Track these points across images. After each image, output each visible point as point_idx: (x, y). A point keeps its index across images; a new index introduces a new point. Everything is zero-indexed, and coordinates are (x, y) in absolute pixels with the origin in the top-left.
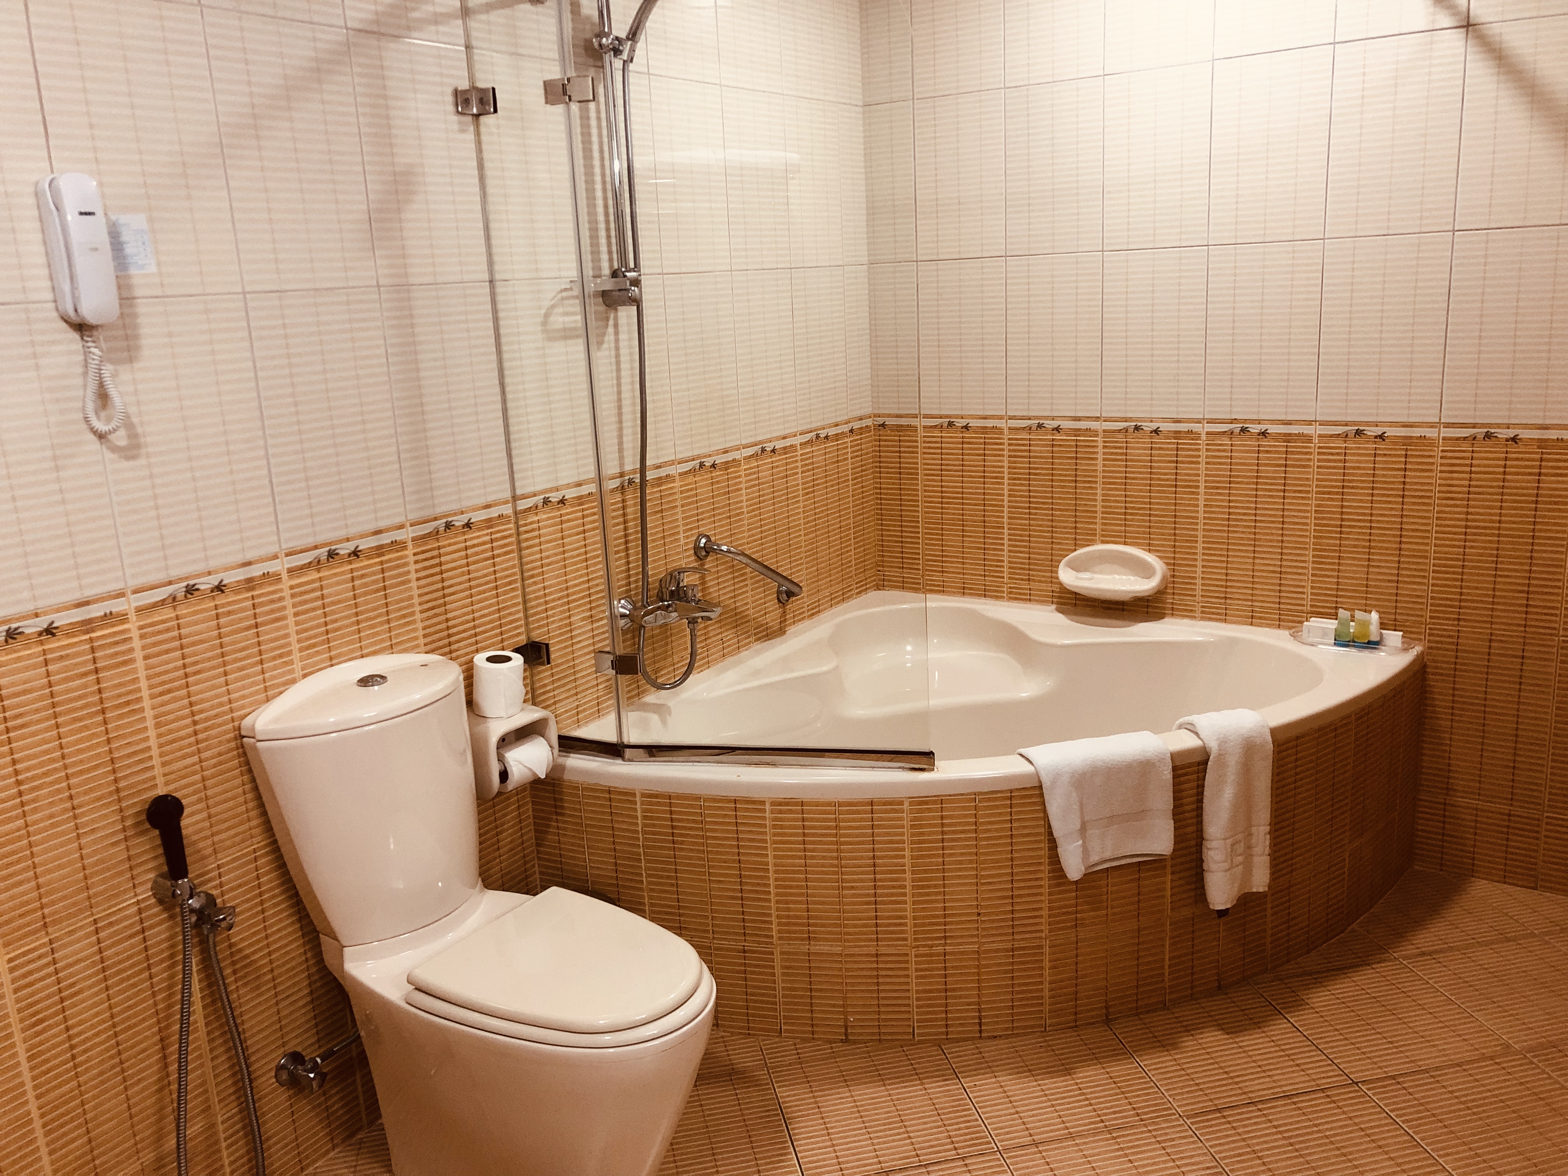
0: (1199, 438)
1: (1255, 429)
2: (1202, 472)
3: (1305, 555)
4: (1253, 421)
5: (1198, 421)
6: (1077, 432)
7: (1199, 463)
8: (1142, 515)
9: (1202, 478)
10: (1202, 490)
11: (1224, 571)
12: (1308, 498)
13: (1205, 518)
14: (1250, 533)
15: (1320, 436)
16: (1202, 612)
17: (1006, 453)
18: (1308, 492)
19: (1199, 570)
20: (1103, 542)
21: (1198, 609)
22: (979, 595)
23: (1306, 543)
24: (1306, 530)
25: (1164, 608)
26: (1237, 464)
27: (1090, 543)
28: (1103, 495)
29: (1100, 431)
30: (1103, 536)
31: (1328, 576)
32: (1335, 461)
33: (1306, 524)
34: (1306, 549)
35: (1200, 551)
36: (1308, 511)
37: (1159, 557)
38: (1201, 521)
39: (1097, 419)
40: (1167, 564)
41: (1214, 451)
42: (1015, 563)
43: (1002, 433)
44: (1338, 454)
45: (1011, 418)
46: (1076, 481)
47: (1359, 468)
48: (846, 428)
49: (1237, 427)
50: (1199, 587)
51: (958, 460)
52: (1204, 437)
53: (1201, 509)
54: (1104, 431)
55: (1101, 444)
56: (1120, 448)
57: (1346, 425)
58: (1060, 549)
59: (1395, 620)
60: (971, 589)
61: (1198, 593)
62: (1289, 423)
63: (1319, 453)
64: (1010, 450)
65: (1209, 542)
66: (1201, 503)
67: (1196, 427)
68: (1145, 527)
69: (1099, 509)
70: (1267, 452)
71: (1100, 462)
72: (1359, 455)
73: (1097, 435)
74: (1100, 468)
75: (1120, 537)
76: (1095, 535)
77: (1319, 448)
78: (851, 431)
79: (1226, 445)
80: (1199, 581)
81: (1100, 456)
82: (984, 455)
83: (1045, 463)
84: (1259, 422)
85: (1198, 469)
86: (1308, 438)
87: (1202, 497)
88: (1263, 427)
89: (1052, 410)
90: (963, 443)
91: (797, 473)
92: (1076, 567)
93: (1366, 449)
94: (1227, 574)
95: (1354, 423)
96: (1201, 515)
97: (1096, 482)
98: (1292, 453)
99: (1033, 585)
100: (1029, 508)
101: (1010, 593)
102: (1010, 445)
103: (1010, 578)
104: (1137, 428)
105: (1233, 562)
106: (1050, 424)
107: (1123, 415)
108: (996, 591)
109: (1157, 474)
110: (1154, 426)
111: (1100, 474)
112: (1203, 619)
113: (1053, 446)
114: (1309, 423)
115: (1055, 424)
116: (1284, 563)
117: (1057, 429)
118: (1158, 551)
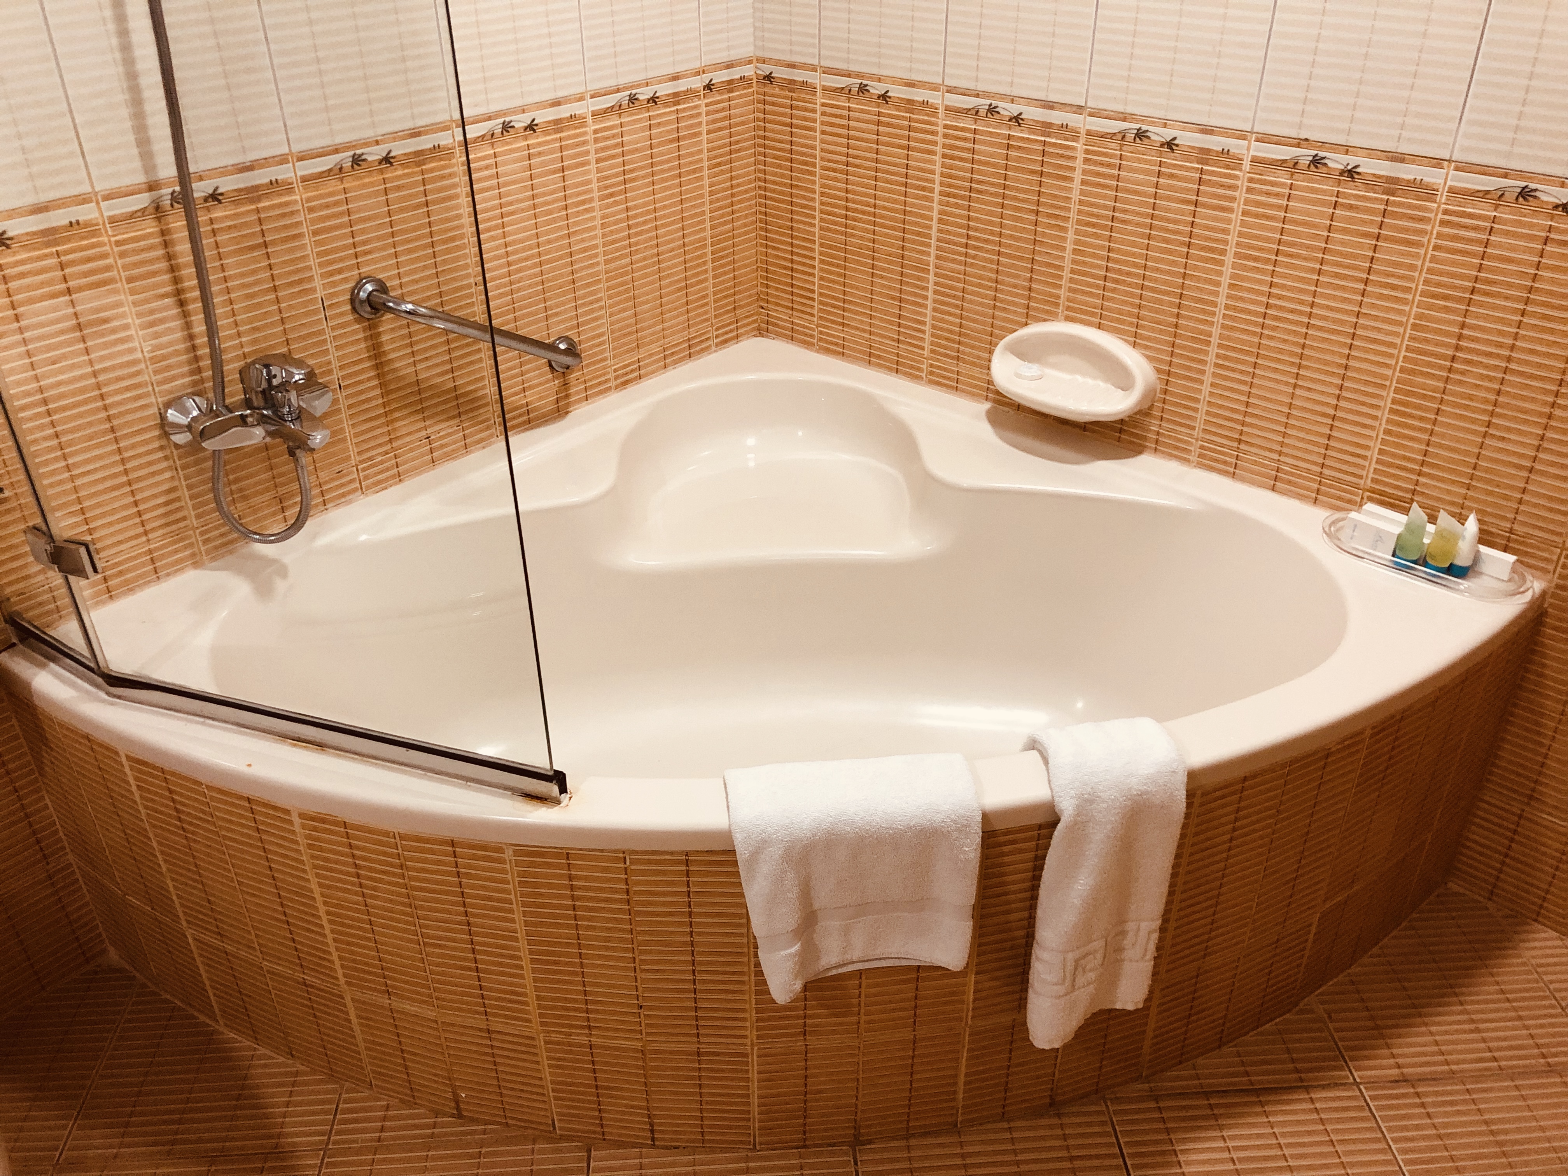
0: (1239, 167)
1: (1337, 161)
2: (1235, 228)
3: (1380, 397)
4: (1335, 147)
5: (1242, 135)
6: (1046, 128)
7: (1230, 210)
8: (1130, 285)
9: (1233, 239)
10: (1229, 259)
11: (1244, 398)
12: (1404, 301)
13: (1227, 307)
14: (1295, 344)
15: (1452, 190)
16: (1200, 455)
17: (939, 149)
18: (1407, 290)
19: (1206, 388)
20: (1068, 319)
21: (1195, 448)
22: (889, 369)
23: (1385, 377)
24: (1391, 356)
25: (1145, 438)
26: (1295, 222)
27: (1049, 316)
28: (1077, 242)
29: (1083, 132)
30: (1068, 308)
31: (1412, 439)
32: (1470, 241)
33: (1392, 345)
34: (1383, 387)
35: (1211, 358)
36: (1399, 324)
37: (1148, 357)
38: (1220, 311)
39: (1079, 109)
40: (1159, 371)
41: (1261, 192)
42: (941, 329)
43: (935, 114)
44: (1476, 228)
45: (951, 90)
46: (1037, 213)
47: (1509, 260)
48: (697, 83)
49: (1305, 154)
50: (1201, 416)
51: (869, 150)
52: (1246, 165)
53: (1224, 290)
54: (1089, 133)
55: (1080, 156)
56: (1109, 165)
57: (1505, 176)
58: (1004, 319)
59: (1511, 531)
60: (879, 357)
61: (1199, 425)
62: (1399, 158)
63: (1443, 223)
64: (944, 146)
65: (1228, 348)
66: (1225, 280)
67: (1235, 145)
68: (1132, 305)
69: (1067, 264)
70: (1351, 207)
71: (1076, 185)
72: (1515, 235)
73: (1076, 139)
74: (1075, 196)
75: (1093, 314)
76: (1057, 305)
77: (1446, 212)
78: (709, 87)
79: (1282, 185)
80: (1203, 407)
81: (1078, 176)
82: (908, 148)
83: (993, 175)
84: (1347, 149)
85: (1229, 221)
86: (1427, 192)
87: (1228, 270)
88: (1351, 160)
89: (1012, 84)
90: (879, 123)
91: (587, 163)
92: (1021, 352)
93: (1531, 226)
94: (1247, 404)
95: (1520, 174)
96: (1222, 300)
97: (1066, 219)
98: (1395, 215)
99: (963, 368)
100: (966, 246)
101: (931, 373)
102: (945, 136)
103: (932, 351)
104: (1141, 135)
105: (1260, 387)
106: (1008, 109)
107: (1120, 108)
108: (912, 367)
109: (1162, 219)
110: (1168, 134)
111: (1074, 207)
112: (1200, 465)
113: (1008, 147)
114: (1437, 162)
115: (1014, 109)
116: (1342, 404)
117: (1017, 119)
118: (1146, 347)
